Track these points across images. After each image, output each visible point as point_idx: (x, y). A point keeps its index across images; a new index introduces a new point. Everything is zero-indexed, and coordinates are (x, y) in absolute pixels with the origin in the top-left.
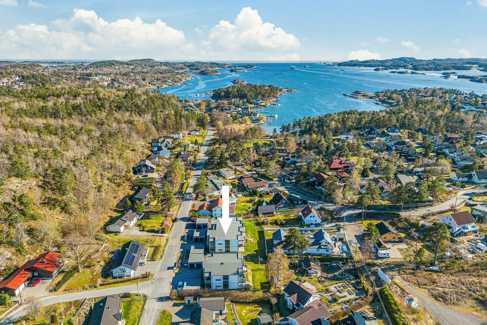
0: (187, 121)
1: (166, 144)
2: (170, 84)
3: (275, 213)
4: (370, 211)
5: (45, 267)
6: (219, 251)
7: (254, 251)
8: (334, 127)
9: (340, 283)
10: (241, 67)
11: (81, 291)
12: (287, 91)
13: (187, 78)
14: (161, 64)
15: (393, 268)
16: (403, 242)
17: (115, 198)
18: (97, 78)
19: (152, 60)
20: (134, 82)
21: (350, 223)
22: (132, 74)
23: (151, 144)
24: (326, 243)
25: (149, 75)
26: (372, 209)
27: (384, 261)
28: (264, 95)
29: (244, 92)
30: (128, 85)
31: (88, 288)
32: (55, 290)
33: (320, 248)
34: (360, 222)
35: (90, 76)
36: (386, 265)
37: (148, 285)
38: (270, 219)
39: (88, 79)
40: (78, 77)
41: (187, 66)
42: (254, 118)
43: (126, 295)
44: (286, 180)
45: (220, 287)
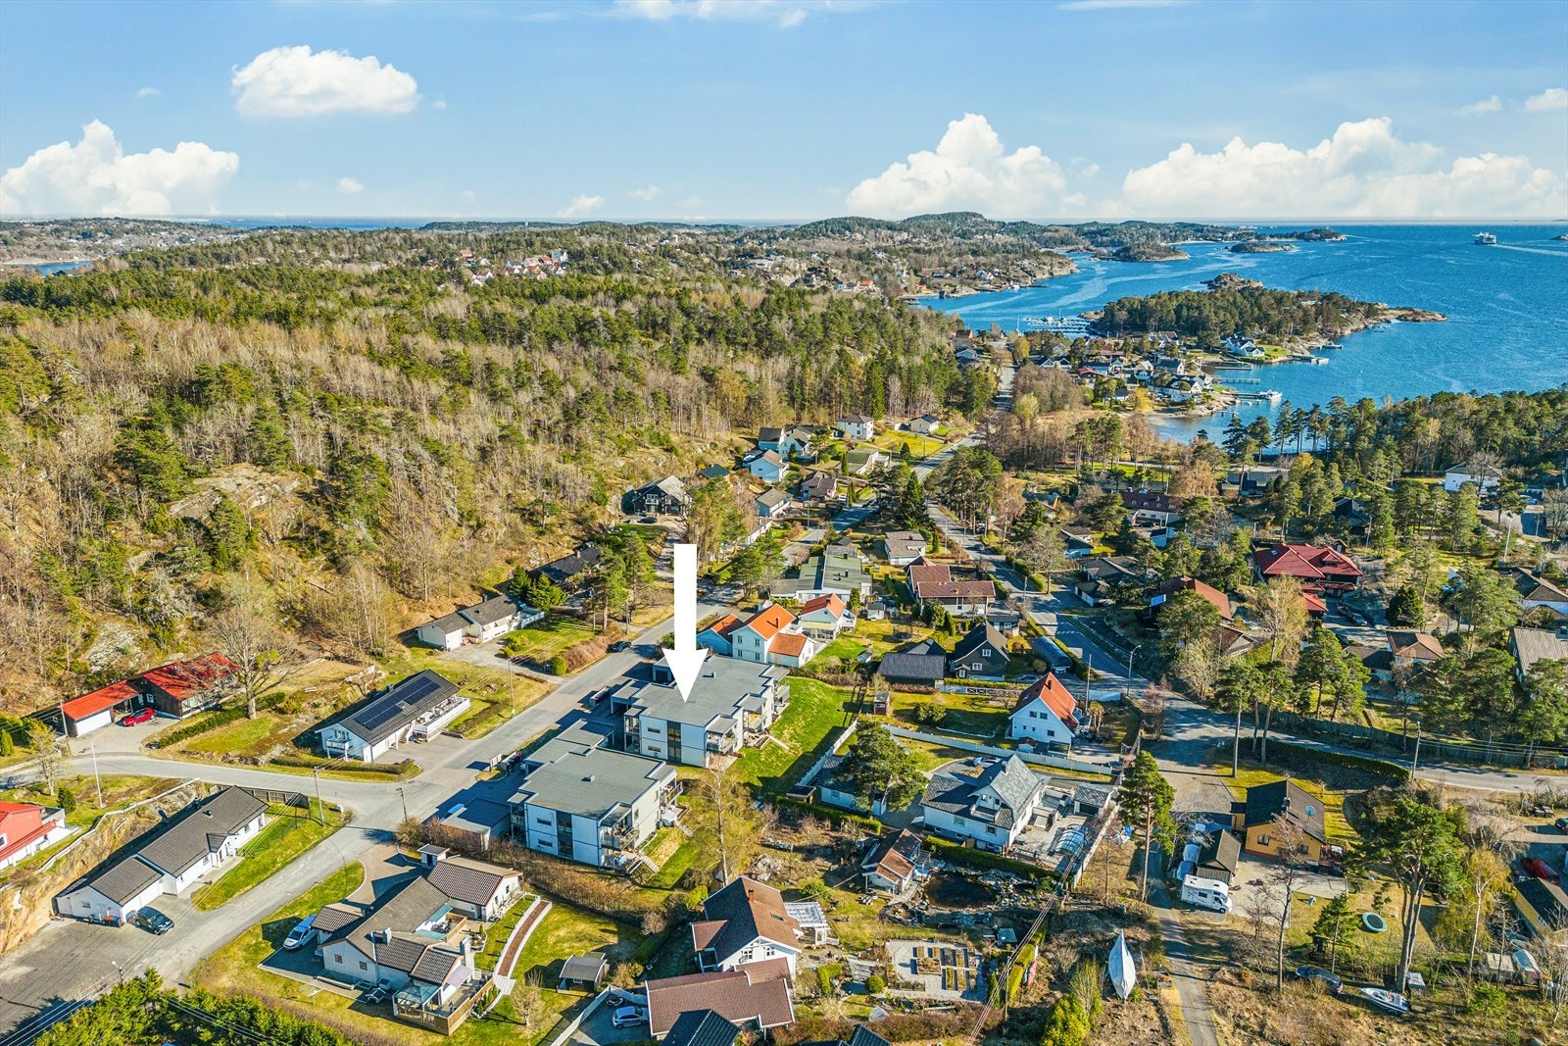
0: (910, 389)
1: (793, 446)
2: (987, 286)
3: (939, 683)
4: (1301, 742)
5: (170, 686)
6: (651, 753)
7: (760, 779)
8: (1430, 439)
9: (944, 941)
10: (1286, 237)
11: (216, 763)
12: (1399, 318)
13: (1056, 268)
14: (1003, 226)
15: (1207, 950)
16: (1342, 876)
17: (509, 562)
18: (767, 264)
19: (974, 215)
20: (876, 277)
21: (1183, 768)
22: (880, 255)
23: (755, 441)
24: (997, 802)
25: (935, 258)
26: (1314, 737)
27: (1193, 917)
28: (1279, 325)
29: (1200, 313)
30: (851, 286)
31: (236, 760)
32: (159, 746)
33: (965, 813)
34: (1228, 771)
35: (752, 257)
36: (1187, 933)
37: (383, 792)
38: (907, 699)
39: (744, 266)
40: (721, 259)
41: (1085, 234)
42: (1176, 395)
43: (301, 802)
44: (1084, 596)
45: (550, 845)
